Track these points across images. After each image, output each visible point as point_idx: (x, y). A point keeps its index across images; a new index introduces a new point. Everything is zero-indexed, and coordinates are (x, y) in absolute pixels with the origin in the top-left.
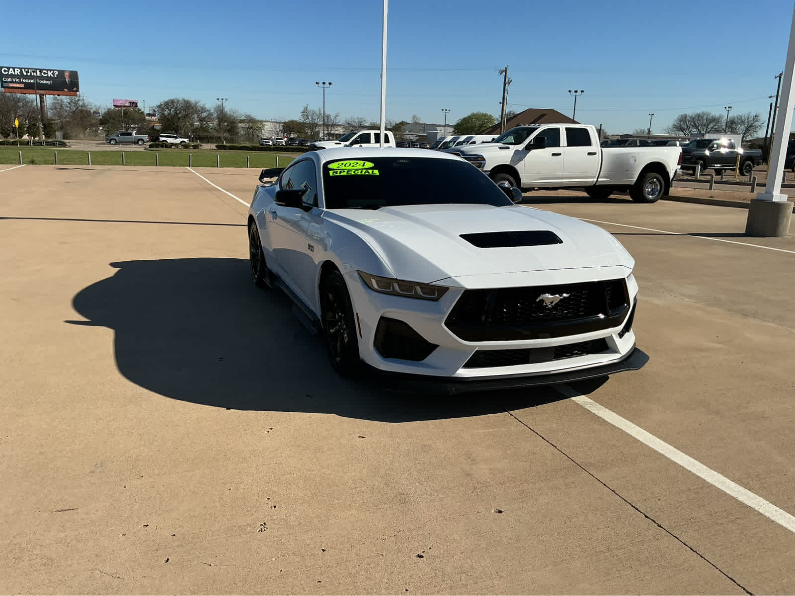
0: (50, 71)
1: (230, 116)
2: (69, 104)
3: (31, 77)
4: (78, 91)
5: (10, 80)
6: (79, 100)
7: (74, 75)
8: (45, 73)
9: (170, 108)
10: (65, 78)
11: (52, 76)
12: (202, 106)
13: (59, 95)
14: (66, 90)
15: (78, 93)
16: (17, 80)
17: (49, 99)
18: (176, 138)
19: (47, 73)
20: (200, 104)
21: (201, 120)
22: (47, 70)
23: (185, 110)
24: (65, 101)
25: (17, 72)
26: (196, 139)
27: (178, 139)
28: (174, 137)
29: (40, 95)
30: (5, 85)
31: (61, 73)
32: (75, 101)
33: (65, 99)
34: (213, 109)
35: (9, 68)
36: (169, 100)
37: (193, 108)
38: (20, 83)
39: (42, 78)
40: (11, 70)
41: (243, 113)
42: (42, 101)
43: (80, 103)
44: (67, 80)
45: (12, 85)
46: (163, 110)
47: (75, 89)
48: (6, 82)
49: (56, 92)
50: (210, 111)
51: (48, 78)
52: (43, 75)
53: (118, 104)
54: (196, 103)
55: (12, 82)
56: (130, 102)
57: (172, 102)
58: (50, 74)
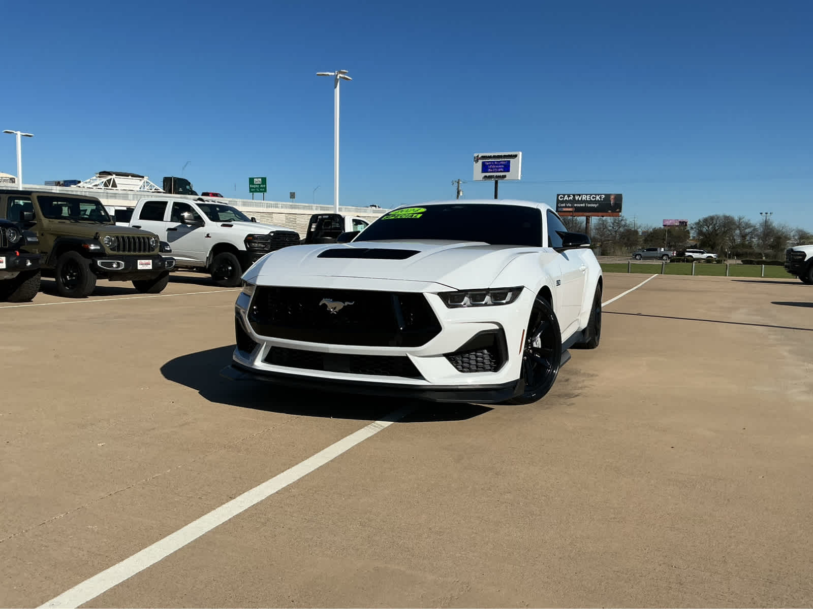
0: (599, 195)
1: (778, 231)
2: (613, 224)
3: (582, 202)
4: (620, 211)
5: (564, 205)
6: (622, 220)
7: (619, 198)
8: (593, 198)
9: (708, 225)
10: (610, 201)
11: (599, 199)
12: (747, 221)
13: (603, 216)
14: (610, 211)
15: (620, 214)
16: (570, 205)
17: (594, 220)
18: (702, 253)
19: (596, 198)
20: (744, 219)
21: (743, 236)
22: (596, 195)
23: (724, 227)
24: (609, 221)
25: (571, 198)
26: (734, 255)
27: (705, 255)
28: (700, 252)
29: (587, 217)
30: (560, 209)
31: (608, 196)
32: (619, 221)
33: (609, 220)
34: (758, 224)
35: (564, 195)
36: (708, 217)
37: (735, 225)
38: (572, 207)
39: (591, 202)
40: (566, 196)
41: (794, 228)
42: (587, 221)
43: (623, 223)
44: (612, 203)
45: (565, 209)
46: (702, 226)
47: (618, 210)
48: (561, 207)
49: (600, 214)
50: (755, 226)
51: (595, 202)
52: (592, 199)
53: (668, 223)
54: (740, 219)
55: (566, 207)
56: (680, 222)
57: (712, 218)
58: (598, 198)
